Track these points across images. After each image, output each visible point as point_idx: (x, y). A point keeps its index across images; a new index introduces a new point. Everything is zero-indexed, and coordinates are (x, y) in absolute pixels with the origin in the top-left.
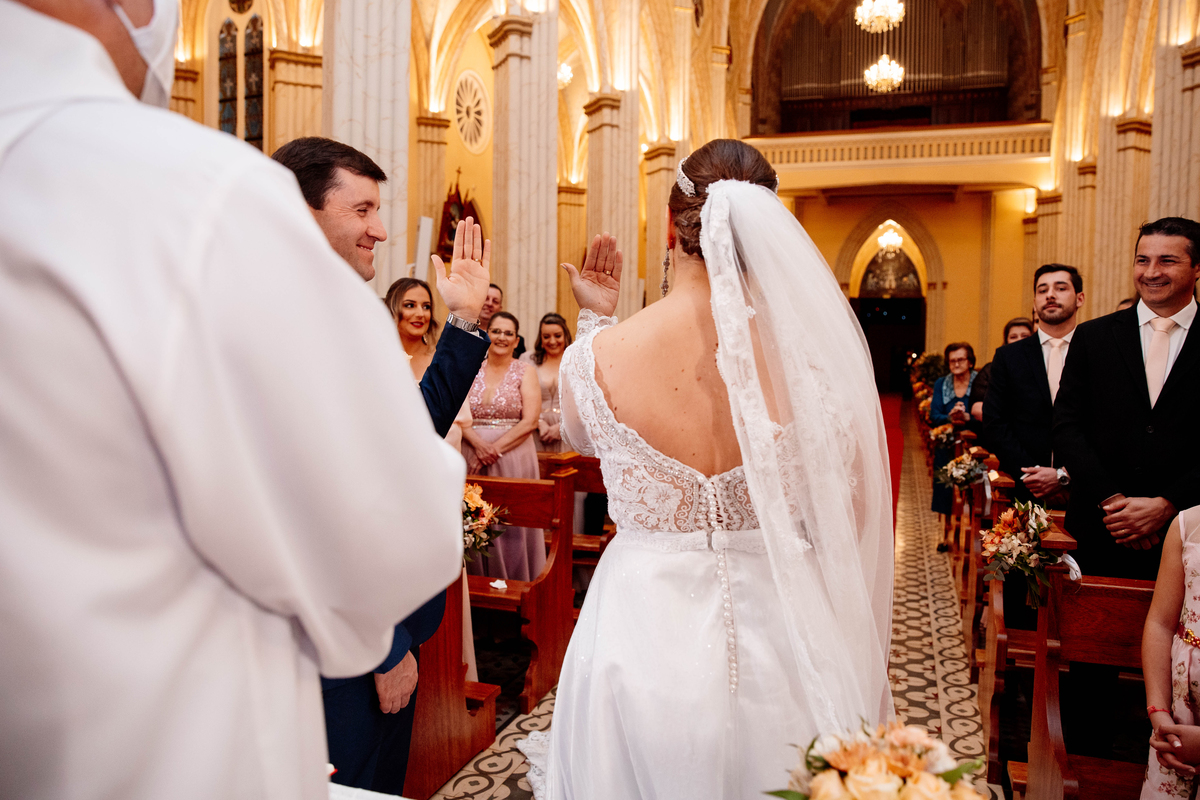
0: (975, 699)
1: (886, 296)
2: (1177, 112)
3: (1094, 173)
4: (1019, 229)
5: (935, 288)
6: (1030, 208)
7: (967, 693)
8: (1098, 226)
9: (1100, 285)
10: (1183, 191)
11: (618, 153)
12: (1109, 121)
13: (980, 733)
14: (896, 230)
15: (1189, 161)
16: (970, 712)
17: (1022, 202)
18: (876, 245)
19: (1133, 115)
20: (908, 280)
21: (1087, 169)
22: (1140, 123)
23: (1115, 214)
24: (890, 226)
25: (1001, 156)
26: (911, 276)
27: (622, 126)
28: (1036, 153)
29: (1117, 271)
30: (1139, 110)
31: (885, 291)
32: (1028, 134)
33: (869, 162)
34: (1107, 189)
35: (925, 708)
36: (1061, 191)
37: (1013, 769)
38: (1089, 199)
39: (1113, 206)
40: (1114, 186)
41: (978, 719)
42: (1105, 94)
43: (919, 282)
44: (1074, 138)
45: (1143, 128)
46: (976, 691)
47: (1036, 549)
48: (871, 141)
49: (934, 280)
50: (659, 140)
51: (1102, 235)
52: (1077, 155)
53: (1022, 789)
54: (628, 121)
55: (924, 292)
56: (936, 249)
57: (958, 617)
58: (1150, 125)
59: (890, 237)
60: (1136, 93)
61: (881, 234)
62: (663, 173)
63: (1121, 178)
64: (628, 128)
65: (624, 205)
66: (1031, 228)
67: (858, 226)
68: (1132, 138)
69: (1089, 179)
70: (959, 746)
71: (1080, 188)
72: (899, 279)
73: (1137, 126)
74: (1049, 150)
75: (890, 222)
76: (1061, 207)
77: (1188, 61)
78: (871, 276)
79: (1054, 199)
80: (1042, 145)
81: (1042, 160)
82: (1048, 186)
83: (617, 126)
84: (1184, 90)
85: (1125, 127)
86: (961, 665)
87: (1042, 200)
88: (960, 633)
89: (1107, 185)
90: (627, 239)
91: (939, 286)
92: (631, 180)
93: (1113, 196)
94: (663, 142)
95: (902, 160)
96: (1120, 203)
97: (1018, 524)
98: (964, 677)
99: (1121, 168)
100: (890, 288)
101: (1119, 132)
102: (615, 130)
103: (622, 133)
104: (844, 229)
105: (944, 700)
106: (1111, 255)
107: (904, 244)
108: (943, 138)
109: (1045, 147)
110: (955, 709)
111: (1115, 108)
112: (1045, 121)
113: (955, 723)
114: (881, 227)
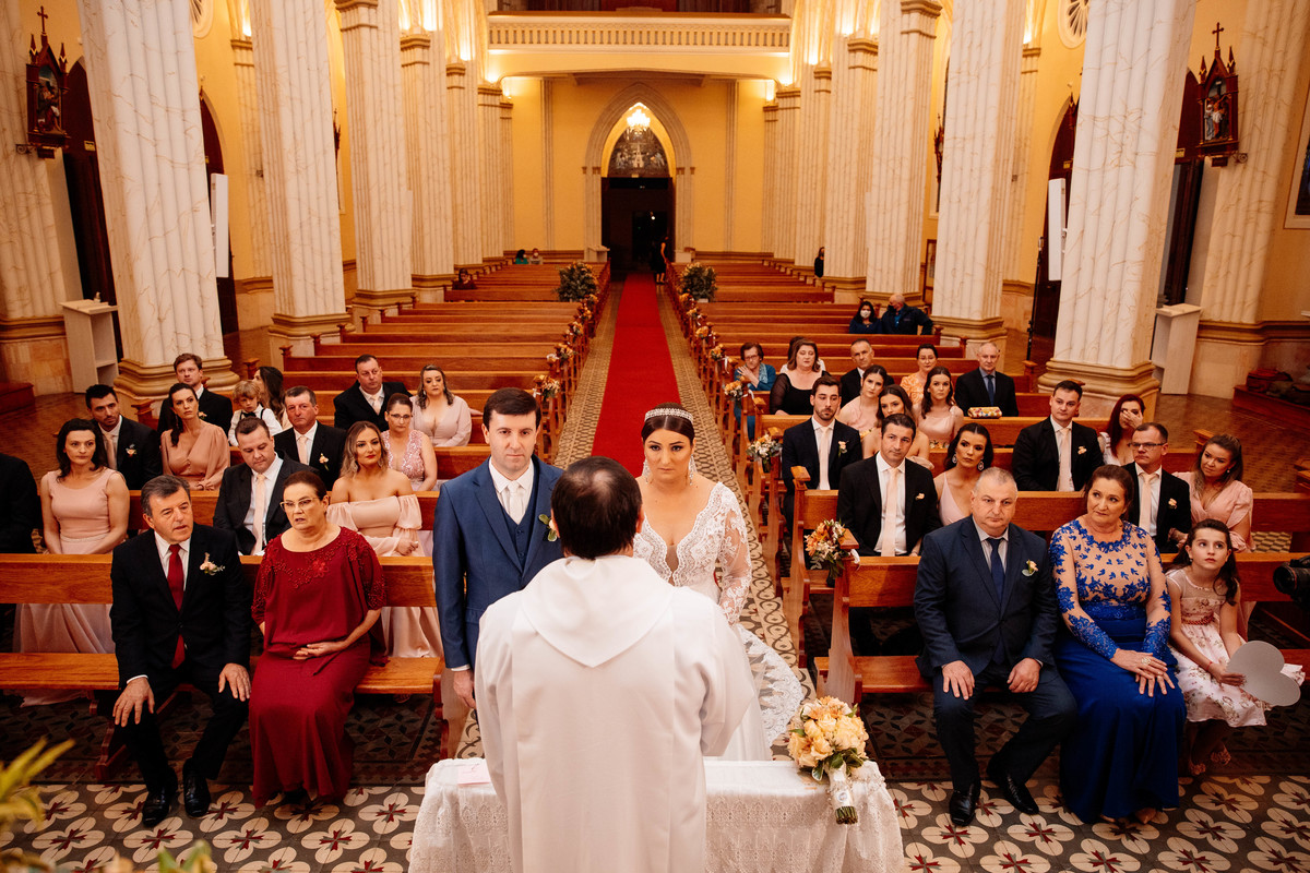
0: (781, 609)
1: (635, 176)
2: (897, 52)
3: (829, 78)
4: (759, 115)
5: (683, 173)
6: (770, 97)
7: (775, 606)
8: (832, 138)
9: (833, 192)
10: (901, 124)
11: (379, 57)
12: (842, 39)
13: (789, 634)
14: (643, 110)
15: (905, 98)
16: (780, 620)
17: (765, 92)
18: (625, 122)
19: (861, 36)
20: (655, 159)
21: (823, 74)
22: (867, 44)
23: (846, 128)
24: (639, 107)
25: (745, 48)
26: (659, 155)
27: (381, 26)
28: (777, 47)
29: (847, 178)
30: (866, 32)
31: (633, 169)
32: (769, 27)
33: (621, 47)
34: (839, 104)
35: (751, 621)
36: (798, 86)
37: (818, 662)
38: (823, 102)
39: (844, 120)
40: (845, 100)
41: (785, 624)
42: (839, 13)
43: (666, 162)
44: (811, 41)
45: (870, 49)
46: (781, 602)
47: (838, 549)
48: (622, 25)
49: (682, 166)
50: (411, 29)
51: (835, 146)
52: (813, 59)
53: (825, 674)
54: (387, 21)
55: (672, 173)
56: (684, 133)
57: (757, 541)
58: (876, 47)
59: (638, 118)
60: (865, 16)
61: (630, 115)
62: (418, 66)
63: (851, 94)
64: (388, 29)
65: (388, 113)
66: (771, 116)
67: (609, 109)
68: (861, 58)
69: (823, 83)
70: (778, 645)
71: (816, 91)
72: (646, 159)
73: (864, 47)
74: (788, 45)
75: (639, 104)
76: (798, 102)
77: (906, 7)
78: (619, 154)
79: (793, 94)
80: (782, 41)
81: (782, 55)
82: (787, 81)
83: (376, 27)
84: (902, 33)
85: (855, 47)
86: (767, 584)
87: (781, 95)
88: (761, 556)
89: (840, 99)
90: (394, 152)
91: (687, 171)
92: (394, 86)
93: (845, 111)
94: (417, 32)
95: (653, 47)
96: (850, 117)
97: (827, 534)
98: (771, 592)
99: (851, 85)
100: (639, 168)
101: (816, 78)
102: (374, 31)
103: (381, 34)
104: (595, 111)
105: (762, 613)
106: (843, 165)
107: (651, 123)
108: (692, 26)
109: (784, 42)
110: (770, 618)
111: (847, 28)
112: (785, 16)
113: (772, 629)
114: (631, 109)
